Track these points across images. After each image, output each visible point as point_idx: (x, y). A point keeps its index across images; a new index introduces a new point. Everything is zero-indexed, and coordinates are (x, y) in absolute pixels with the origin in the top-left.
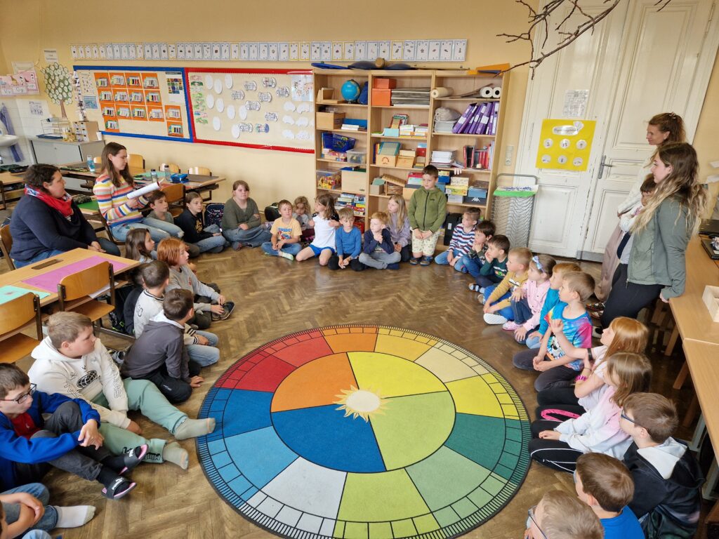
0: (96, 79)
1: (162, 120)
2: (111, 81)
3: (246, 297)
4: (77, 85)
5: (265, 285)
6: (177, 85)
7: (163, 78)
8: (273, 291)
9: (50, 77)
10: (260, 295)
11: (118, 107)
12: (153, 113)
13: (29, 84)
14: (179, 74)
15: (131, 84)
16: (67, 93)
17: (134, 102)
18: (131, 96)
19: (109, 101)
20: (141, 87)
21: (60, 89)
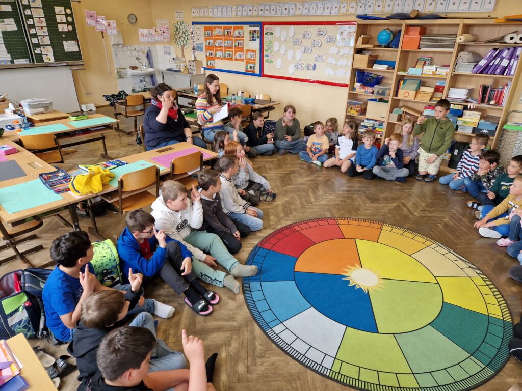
0: (205, 31)
1: (242, 60)
2: (214, 32)
3: (285, 188)
4: (193, 35)
5: (298, 182)
6: (256, 35)
7: (247, 29)
8: (304, 186)
9: (177, 30)
10: (294, 188)
11: (216, 51)
12: (237, 56)
13: (165, 34)
14: (258, 26)
15: (226, 34)
16: (186, 41)
17: (227, 47)
18: (225, 43)
19: (211, 46)
20: (232, 36)
21: (182, 38)
